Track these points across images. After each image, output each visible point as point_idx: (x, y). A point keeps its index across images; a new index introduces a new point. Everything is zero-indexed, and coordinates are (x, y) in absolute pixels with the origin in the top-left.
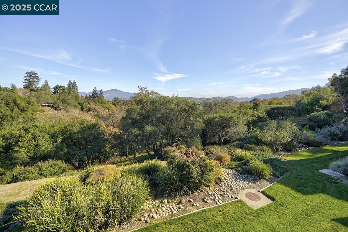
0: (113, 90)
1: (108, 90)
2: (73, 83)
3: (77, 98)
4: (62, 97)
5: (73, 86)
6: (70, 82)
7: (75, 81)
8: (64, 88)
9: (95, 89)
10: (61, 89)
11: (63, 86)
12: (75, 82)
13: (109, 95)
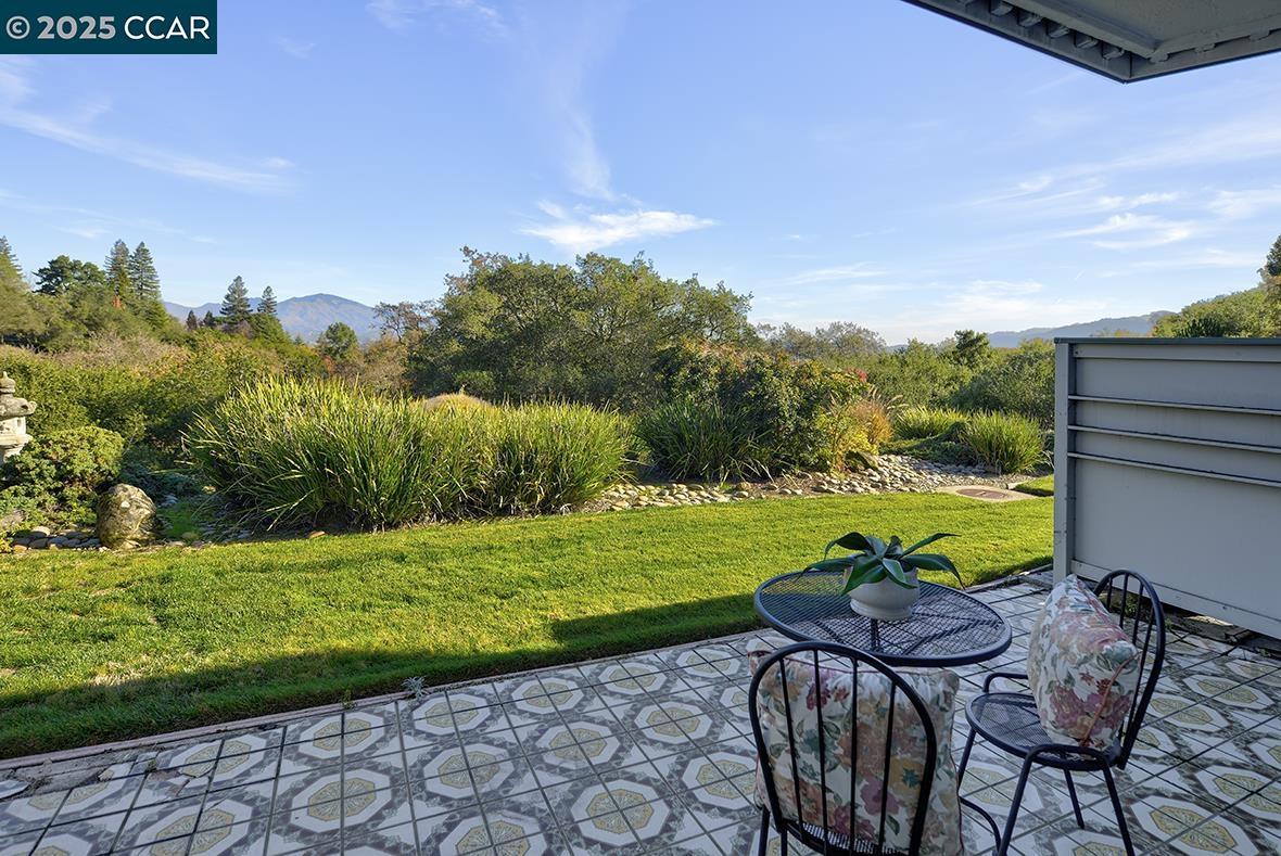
0: (319, 300)
1: (295, 299)
2: (132, 252)
3: (154, 316)
4: (86, 307)
5: (132, 269)
6: (121, 249)
7: (142, 244)
8: (90, 273)
9: (237, 288)
10: (80, 279)
11: (88, 265)
12: (142, 251)
13: (298, 318)
